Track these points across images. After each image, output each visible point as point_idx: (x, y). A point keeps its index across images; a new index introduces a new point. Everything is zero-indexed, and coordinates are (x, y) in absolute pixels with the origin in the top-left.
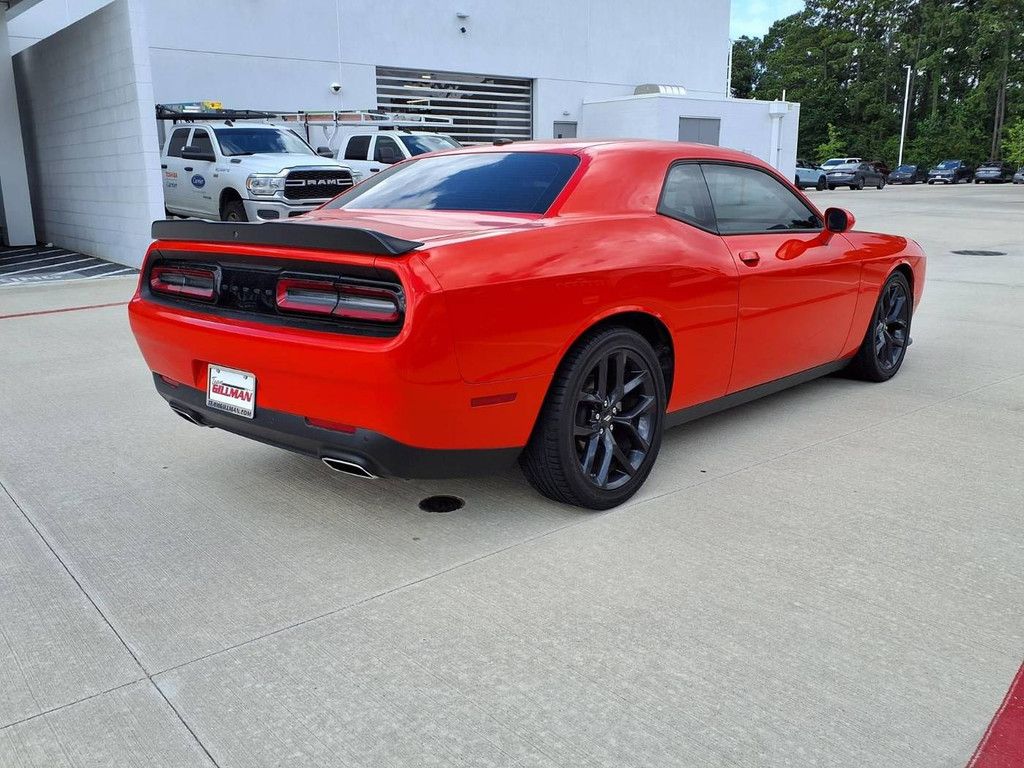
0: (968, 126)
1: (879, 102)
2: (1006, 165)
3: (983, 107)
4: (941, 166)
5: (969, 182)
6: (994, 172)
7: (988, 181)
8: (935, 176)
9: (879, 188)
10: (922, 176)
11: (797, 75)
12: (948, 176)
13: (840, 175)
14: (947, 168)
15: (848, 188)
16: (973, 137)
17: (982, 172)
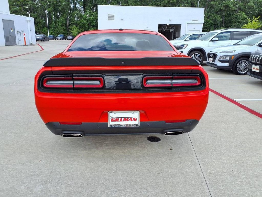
0: (62, 26)
1: (39, 19)
2: (73, 36)
3: (65, 22)
4: (59, 36)
5: (66, 40)
6: (71, 38)
7: (70, 40)
8: (58, 38)
9: (48, 41)
10: (55, 38)
11: (15, 9)
12: (61, 38)
13: (39, 37)
14: (60, 36)
15: (40, 41)
16: (63, 29)
17: (68, 37)
